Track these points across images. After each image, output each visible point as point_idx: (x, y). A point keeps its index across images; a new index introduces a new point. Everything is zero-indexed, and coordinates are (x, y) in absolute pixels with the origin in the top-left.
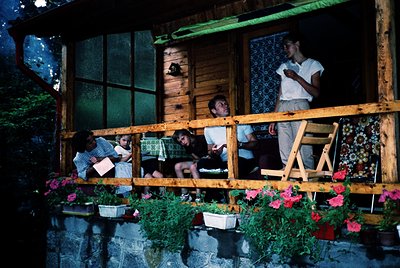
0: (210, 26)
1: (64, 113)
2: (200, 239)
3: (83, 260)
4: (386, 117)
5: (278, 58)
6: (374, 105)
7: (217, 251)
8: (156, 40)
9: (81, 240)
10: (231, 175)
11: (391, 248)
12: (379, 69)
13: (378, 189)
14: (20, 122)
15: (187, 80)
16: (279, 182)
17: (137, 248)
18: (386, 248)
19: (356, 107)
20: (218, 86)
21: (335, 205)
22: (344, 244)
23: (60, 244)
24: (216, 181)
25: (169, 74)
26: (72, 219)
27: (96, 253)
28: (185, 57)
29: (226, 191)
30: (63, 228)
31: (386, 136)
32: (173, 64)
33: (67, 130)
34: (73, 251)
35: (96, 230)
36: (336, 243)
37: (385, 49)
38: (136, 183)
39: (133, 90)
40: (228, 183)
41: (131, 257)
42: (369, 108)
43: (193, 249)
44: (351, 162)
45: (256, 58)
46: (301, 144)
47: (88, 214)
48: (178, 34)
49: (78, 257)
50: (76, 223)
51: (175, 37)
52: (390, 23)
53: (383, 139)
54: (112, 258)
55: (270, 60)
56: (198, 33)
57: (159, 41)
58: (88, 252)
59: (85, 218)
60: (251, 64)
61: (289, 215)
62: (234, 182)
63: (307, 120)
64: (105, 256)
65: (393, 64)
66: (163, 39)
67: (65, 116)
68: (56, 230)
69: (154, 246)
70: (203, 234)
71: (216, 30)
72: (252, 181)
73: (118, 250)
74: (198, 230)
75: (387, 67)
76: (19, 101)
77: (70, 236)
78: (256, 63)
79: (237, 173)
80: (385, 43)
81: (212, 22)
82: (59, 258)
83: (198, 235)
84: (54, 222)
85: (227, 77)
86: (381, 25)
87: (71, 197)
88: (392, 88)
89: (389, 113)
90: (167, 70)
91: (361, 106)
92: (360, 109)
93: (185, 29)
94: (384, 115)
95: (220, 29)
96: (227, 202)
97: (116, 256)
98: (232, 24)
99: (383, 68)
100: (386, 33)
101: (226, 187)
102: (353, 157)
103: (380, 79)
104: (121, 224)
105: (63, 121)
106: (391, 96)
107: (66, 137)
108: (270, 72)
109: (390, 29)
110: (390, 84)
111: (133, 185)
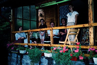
0: (49, 4)
1: (12, 27)
2: (43, 60)
3: (16, 64)
4: (91, 28)
5: (66, 12)
6: (88, 24)
7: (47, 63)
8: (36, 7)
9: (15, 59)
10: (51, 43)
11: (92, 64)
12: (89, 14)
13: (88, 47)
14: (4, 29)
15: (44, 18)
16: (63, 45)
17: (28, 62)
18: (90, 64)
19: (83, 25)
20: (51, 19)
21: (76, 52)
22: (79, 62)
23: (11, 60)
24: (48, 44)
25: (39, 16)
26: (13, 54)
27: (19, 62)
28: (43, 12)
29: (50, 47)
30: (11, 56)
31: (91, 33)
32: (40, 14)
33: (13, 31)
34: (14, 62)
35: (19, 56)
36: (77, 62)
37: (91, 9)
38: (29, 45)
39: (30, 20)
40: (51, 45)
41: (27, 64)
42: (86, 25)
43: (42, 62)
44: (85, 39)
45: (61, 12)
46: (69, 35)
47: (17, 52)
48: (41, 6)
49: (15, 63)
50: (14, 55)
51: (41, 7)
52: (92, 2)
53: (90, 34)
54: (23, 64)
55: (64, 12)
56: (46, 6)
57: (37, 8)
58: (17, 62)
59: (16, 53)
60: (60, 13)
61: (64, 54)
62: (52, 45)
63: (70, 28)
64: (21, 63)
65: (93, 13)
66: (38, 7)
67: (12, 28)
68: (10, 56)
69: (32, 61)
70: (44, 58)
71: (51, 5)
72: (56, 45)
73: (24, 62)
74: (43, 57)
75: (91, 14)
76: (5, 23)
77: (13, 58)
78: (61, 13)
79: (53, 42)
80: (91, 7)
81: (50, 3)
82: (11, 63)
83: (43, 59)
84: (9, 54)
85: (54, 17)
86: (89, 2)
87: (12, 48)
88: (92, 20)
89: (92, 27)
90: (39, 15)
91: (84, 25)
92: (84, 26)
93: (43, 5)
94: (90, 27)
95: (52, 4)
96: (51, 50)
97: (24, 63)
98: (55, 3)
99: (90, 14)
100: (91, 4)
101: (50, 46)
102: (85, 37)
103: (89, 17)
104: (25, 55)
105: (12, 29)
106: (92, 22)
107: (12, 33)
108: (65, 15)
109: (92, 3)
110: (92, 18)
111: (28, 45)
